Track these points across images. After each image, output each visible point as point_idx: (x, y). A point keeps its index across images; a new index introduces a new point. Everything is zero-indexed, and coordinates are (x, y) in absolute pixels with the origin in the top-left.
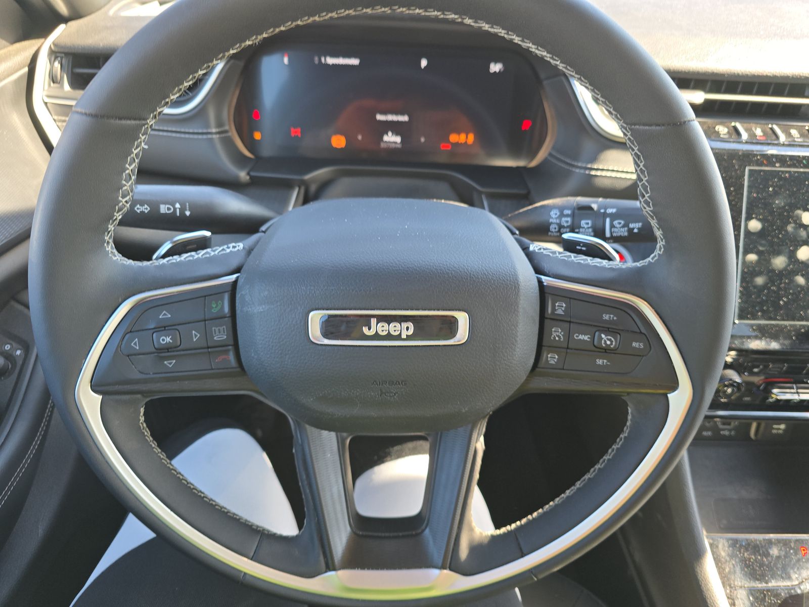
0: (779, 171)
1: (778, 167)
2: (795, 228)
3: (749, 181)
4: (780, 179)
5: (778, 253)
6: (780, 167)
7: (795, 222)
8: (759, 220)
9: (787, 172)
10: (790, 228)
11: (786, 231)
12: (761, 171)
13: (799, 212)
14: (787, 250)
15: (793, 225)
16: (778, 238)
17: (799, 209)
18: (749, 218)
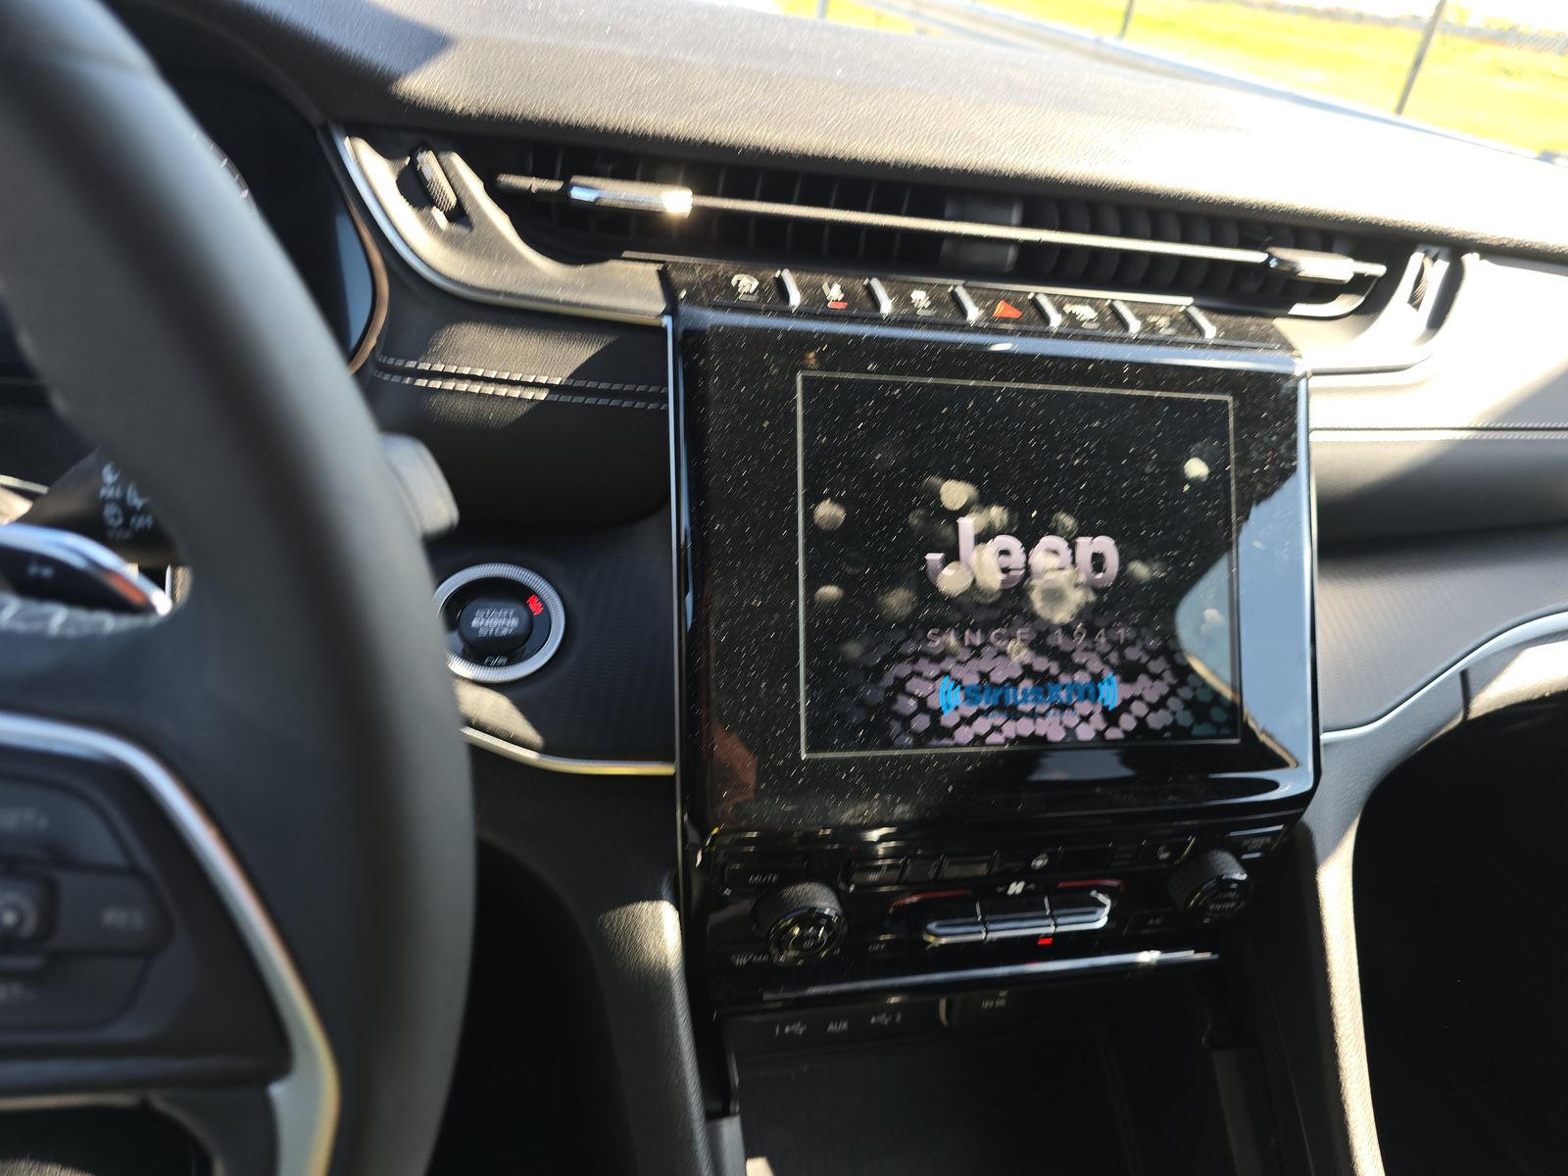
0: (879, 383)
1: (872, 372)
2: (926, 519)
3: (805, 407)
4: (881, 401)
5: (894, 583)
6: (878, 372)
7: (924, 504)
8: (837, 501)
9: (896, 385)
10: (914, 520)
11: (906, 525)
12: (834, 381)
13: (934, 480)
14: (913, 573)
15: (920, 512)
16: (889, 544)
17: (932, 473)
18: (813, 498)
